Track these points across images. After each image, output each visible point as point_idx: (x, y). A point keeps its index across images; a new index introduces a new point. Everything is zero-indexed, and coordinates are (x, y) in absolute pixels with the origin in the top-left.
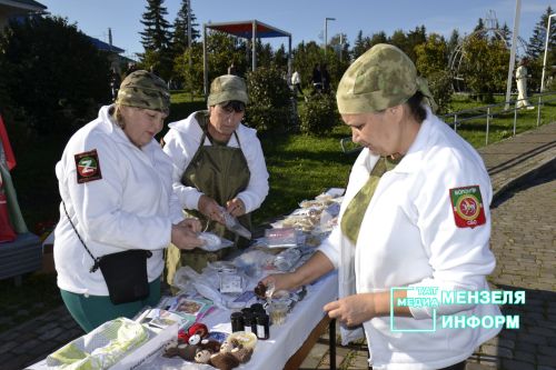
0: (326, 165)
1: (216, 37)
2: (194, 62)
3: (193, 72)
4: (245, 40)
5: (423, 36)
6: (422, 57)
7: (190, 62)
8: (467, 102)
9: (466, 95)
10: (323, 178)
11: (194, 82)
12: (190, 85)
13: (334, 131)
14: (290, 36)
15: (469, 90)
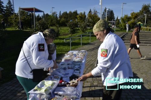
0: (59, 46)
1: (22, 11)
2: (15, 18)
3: (15, 21)
4: (30, 13)
5: (77, 13)
6: (78, 18)
7: (14, 19)
8: (90, 30)
9: (89, 28)
10: (59, 49)
11: (16, 24)
12: (14, 25)
13: (59, 38)
14: (44, 12)
15: (90, 27)
